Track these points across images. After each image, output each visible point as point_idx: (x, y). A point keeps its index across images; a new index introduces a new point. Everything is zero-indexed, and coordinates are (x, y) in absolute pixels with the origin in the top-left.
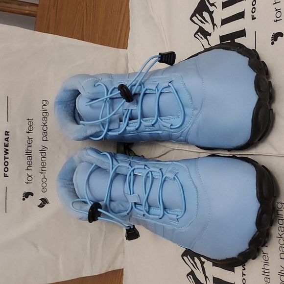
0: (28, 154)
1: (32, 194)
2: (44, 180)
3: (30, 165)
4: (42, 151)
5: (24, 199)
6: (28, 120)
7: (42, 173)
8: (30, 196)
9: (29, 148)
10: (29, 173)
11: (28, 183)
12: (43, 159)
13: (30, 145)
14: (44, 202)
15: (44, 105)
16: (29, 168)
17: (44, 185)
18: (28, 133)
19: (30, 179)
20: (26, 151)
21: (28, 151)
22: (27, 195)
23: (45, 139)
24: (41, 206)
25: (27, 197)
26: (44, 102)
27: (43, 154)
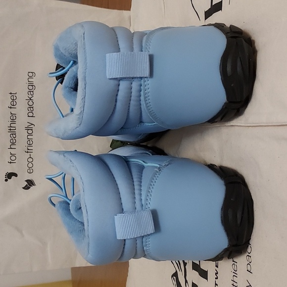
0: (12, 131)
1: (16, 175)
2: (30, 160)
3: (13, 144)
4: (28, 129)
5: (6, 180)
6: (11, 93)
7: (28, 152)
8: (13, 177)
9: (12, 125)
10: (13, 151)
11: (11, 163)
12: (29, 137)
13: (13, 121)
14: (30, 184)
15: (31, 77)
16: (12, 147)
17: (30, 165)
18: (11, 108)
19: (13, 158)
20: (9, 128)
21: (12, 128)
22: (10, 176)
23: (31, 114)
24: (26, 188)
25: (10, 178)
26: (31, 74)
27: (30, 132)
